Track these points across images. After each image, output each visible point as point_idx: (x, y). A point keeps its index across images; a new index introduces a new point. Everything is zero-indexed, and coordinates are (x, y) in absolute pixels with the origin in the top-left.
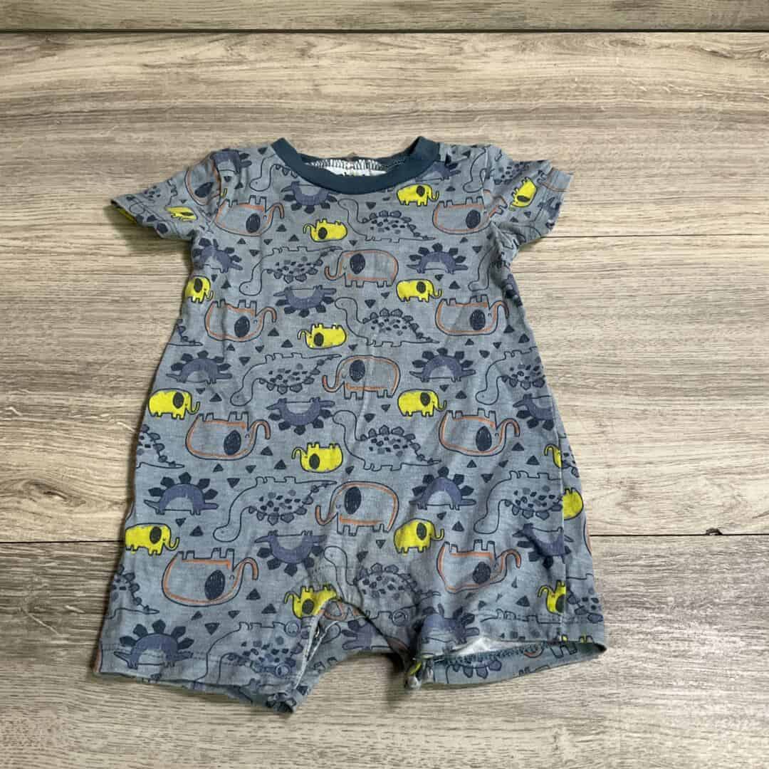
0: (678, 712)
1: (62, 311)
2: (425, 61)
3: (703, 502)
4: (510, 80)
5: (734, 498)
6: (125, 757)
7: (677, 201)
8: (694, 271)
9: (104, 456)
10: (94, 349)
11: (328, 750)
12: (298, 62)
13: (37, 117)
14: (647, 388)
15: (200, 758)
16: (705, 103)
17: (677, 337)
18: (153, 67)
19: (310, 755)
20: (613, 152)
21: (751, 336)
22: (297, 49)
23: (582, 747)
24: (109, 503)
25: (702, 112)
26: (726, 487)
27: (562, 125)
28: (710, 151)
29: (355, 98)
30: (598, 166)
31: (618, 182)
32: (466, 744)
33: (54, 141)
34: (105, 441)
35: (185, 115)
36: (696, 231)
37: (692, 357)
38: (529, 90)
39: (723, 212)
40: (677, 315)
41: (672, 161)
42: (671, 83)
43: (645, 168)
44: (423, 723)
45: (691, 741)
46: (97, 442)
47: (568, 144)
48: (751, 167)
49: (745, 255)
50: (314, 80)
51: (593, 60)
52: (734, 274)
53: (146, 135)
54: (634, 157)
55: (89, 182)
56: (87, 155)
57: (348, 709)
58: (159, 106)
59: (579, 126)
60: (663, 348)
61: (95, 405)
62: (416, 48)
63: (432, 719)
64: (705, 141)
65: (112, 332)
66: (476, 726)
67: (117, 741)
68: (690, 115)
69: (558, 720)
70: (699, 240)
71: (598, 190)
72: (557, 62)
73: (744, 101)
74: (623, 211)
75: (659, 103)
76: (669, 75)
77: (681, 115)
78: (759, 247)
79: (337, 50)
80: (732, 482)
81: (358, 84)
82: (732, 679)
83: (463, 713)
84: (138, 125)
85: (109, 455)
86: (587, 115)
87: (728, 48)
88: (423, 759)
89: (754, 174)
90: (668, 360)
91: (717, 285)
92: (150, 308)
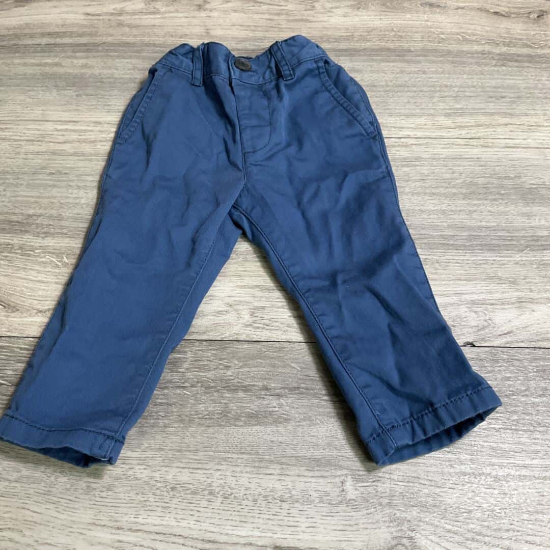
0: (434, 469)
1: (14, 179)
2: (287, 14)
3: (463, 323)
4: (347, 29)
5: (486, 321)
6: (32, 486)
7: (461, 115)
8: (470, 163)
9: (35, 279)
10: (34, 206)
11: (178, 486)
12: (196, 14)
13: (9, 47)
14: (429, 244)
15: (85, 488)
16: (487, 48)
17: (454, 209)
18: (93, 15)
19: (165, 489)
20: (418, 80)
21: (507, 209)
22: (197, 5)
23: (362, 490)
24: (36, 311)
25: (485, 54)
26: (481, 314)
27: (382, 61)
28: (488, 81)
29: (234, 38)
30: (406, 89)
31: (419, 100)
32: (278, 485)
33: (19, 64)
34: (37, 268)
35: (112, 48)
36: (473, 136)
37: (463, 222)
38: (361, 35)
39: (493, 123)
40: (454, 194)
41: (460, 87)
42: (463, 33)
43: (439, 91)
44: (248, 469)
45: (442, 490)
46: (31, 269)
47: (386, 73)
48: (517, 92)
49: (507, 153)
50: (206, 26)
51: (408, 16)
52: (498, 166)
53: (84, 61)
54: (433, 83)
55: (40, 92)
56: (41, 74)
57: (195, 457)
58: (95, 42)
59: (394, 61)
60: (442, 216)
61: (32, 244)
62: (281, 6)
63: (255, 467)
64: (485, 73)
65: (47, 195)
66: (285, 473)
67: (28, 474)
68: (476, 55)
69: (346, 470)
70: (474, 142)
71: (405, 106)
72: (382, 17)
73: (515, 46)
74: (422, 121)
75: (454, 47)
76: (461, 28)
77: (469, 55)
78: (518, 148)
79: (224, 6)
80: (485, 310)
81: (237, 29)
82: (476, 448)
83: (278, 463)
84: (78, 54)
85: (39, 278)
86: (401, 54)
87: (507, 10)
88: (245, 495)
89: (519, 97)
90: (445, 224)
91: (485, 174)
92: (75, 178)
